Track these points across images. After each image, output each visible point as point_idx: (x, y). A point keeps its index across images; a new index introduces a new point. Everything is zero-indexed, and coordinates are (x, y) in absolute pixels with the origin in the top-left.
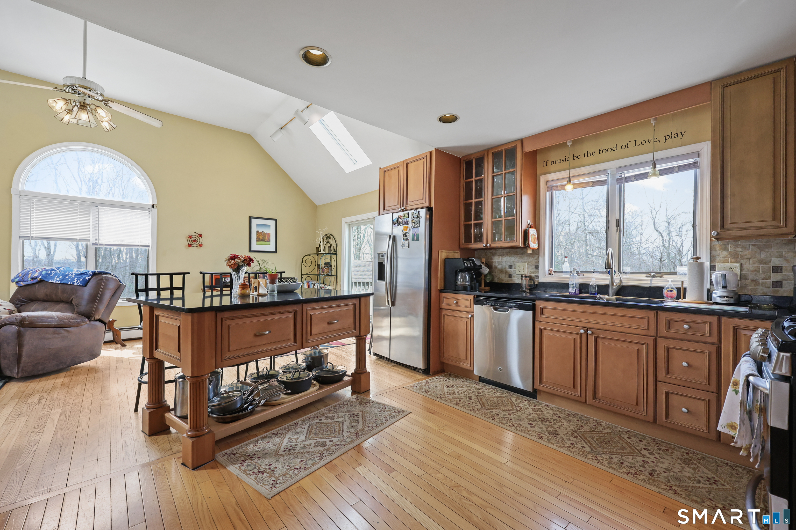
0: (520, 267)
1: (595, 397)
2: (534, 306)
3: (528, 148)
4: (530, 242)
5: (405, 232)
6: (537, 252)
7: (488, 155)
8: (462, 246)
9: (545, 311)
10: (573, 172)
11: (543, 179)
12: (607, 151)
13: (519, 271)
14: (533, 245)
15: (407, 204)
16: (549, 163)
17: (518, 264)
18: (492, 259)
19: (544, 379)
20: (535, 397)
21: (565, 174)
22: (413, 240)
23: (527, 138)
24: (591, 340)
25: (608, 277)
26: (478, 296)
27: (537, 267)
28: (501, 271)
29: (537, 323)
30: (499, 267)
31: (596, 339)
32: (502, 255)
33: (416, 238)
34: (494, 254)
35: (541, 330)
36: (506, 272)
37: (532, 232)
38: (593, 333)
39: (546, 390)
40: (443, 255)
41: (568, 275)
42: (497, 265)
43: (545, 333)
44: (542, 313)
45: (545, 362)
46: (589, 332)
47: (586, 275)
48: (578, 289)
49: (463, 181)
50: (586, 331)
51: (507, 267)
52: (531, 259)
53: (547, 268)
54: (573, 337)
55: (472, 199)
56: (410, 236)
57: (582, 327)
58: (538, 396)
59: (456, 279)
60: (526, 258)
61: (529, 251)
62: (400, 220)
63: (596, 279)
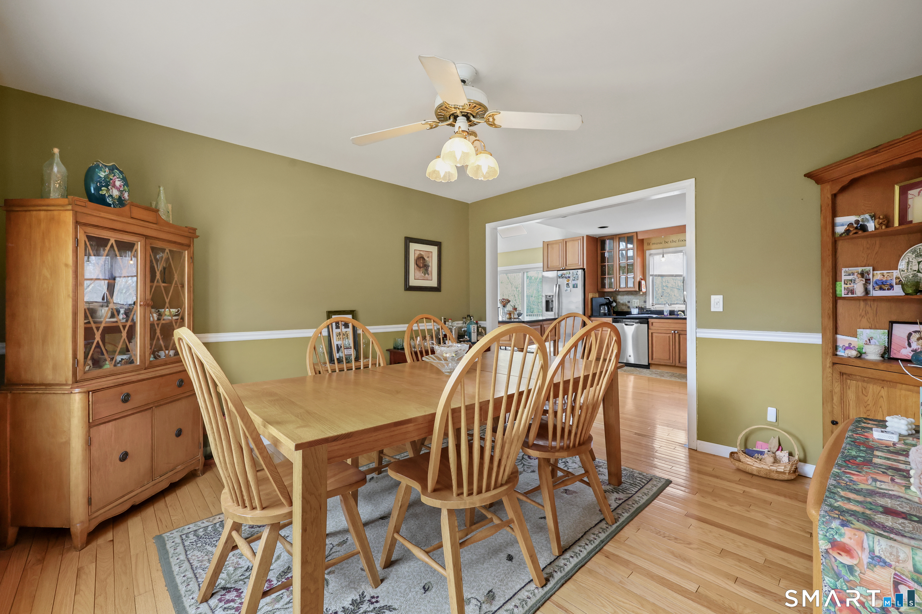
0: (634, 302)
1: (679, 362)
2: (648, 322)
3: (640, 237)
4: (642, 288)
5: (567, 283)
6: (645, 294)
7: (616, 239)
8: (599, 290)
9: (654, 324)
10: (665, 250)
11: (648, 253)
12: (682, 241)
13: (634, 304)
14: (644, 290)
15: (566, 265)
16: (651, 244)
17: (634, 300)
18: (616, 297)
19: (654, 357)
20: (649, 368)
21: (660, 251)
22: (574, 287)
23: (639, 232)
24: (677, 335)
25: (684, 306)
26: (614, 318)
27: (645, 302)
28: (623, 304)
29: (650, 330)
30: (621, 302)
31: (679, 335)
32: (623, 295)
33: (575, 286)
34: (618, 295)
35: (652, 333)
36: (626, 305)
37: (643, 282)
38: (678, 333)
39: (656, 363)
40: (590, 296)
41: (663, 306)
42: (620, 301)
43: (654, 335)
44: (652, 325)
45: (654, 349)
46: (676, 332)
47: (673, 306)
48: (669, 313)
49: (599, 252)
50: (674, 332)
51: (627, 302)
52: (641, 297)
53: (651, 302)
54: (669, 335)
55: (605, 263)
56: (571, 286)
57: (673, 330)
58: (651, 368)
59: (600, 309)
60: (638, 296)
61: (641, 293)
62: (563, 275)
63: (678, 307)
